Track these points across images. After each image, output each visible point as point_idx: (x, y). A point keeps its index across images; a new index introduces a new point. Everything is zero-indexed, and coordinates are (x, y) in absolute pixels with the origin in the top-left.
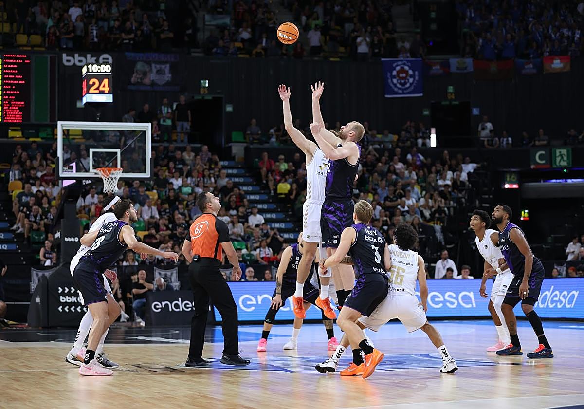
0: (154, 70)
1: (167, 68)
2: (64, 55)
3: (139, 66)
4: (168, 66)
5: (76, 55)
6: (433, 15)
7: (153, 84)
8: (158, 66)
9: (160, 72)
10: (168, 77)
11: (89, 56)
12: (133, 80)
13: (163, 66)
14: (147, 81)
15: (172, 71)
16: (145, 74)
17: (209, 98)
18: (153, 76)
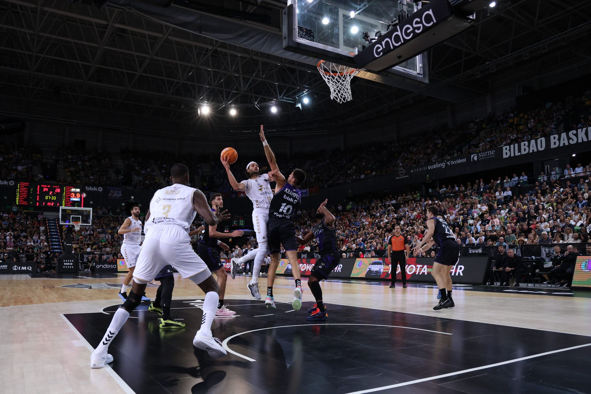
0: (116, 193)
1: (120, 192)
2: (86, 187)
3: (111, 191)
4: (121, 191)
5: (90, 187)
6: (207, 179)
7: (116, 197)
8: (117, 192)
9: (118, 193)
10: (120, 195)
11: (95, 187)
12: (109, 195)
13: (119, 192)
14: (114, 196)
15: (122, 193)
16: (113, 194)
17: (134, 202)
18: (115, 195)
